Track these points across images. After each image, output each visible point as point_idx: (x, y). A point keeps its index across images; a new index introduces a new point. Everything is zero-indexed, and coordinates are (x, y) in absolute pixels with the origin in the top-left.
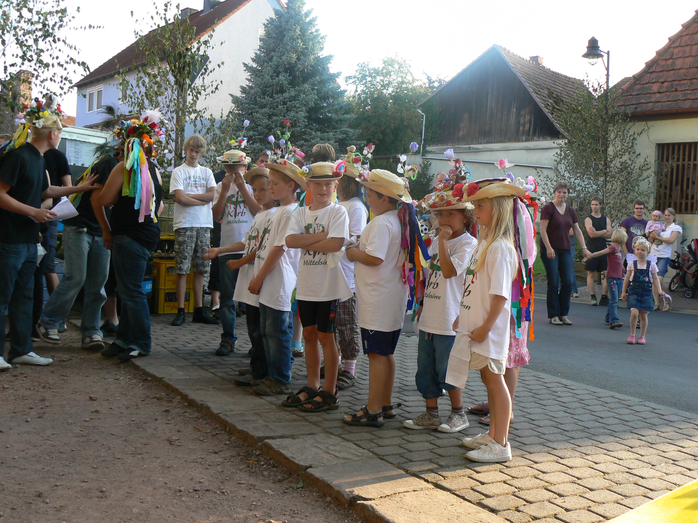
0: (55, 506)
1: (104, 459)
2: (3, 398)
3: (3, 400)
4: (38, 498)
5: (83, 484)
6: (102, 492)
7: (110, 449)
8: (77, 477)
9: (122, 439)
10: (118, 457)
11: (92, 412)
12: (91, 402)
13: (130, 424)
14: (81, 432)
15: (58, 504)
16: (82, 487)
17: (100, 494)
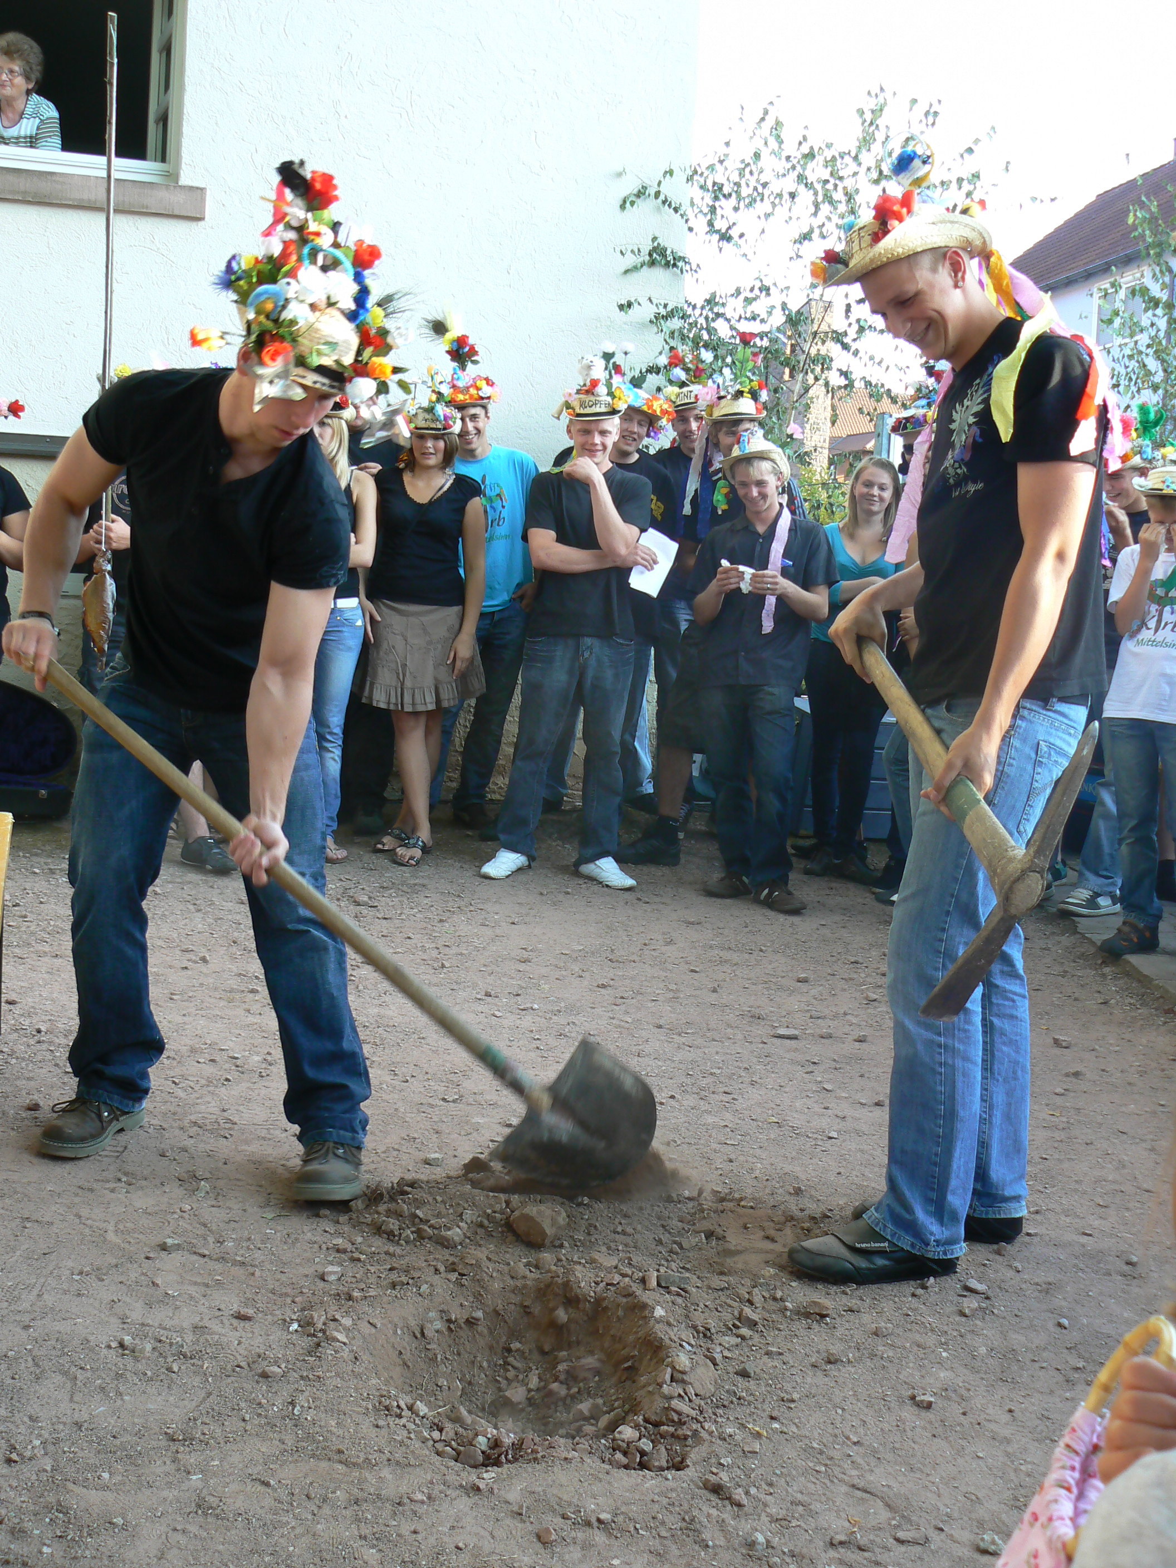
0: (1037, 1280)
1: (1117, 1187)
2: (870, 1022)
3: (871, 1026)
4: (997, 1257)
5: (1085, 1239)
6: (1129, 1263)
7: (1124, 1167)
8: (1068, 1220)
9: (1144, 1145)
10: (1145, 1186)
11: (1067, 1075)
12: (1057, 1051)
13: (1154, 1113)
14: (1053, 1119)
15: (1042, 1276)
16: (1083, 1246)
17: (1127, 1269)
